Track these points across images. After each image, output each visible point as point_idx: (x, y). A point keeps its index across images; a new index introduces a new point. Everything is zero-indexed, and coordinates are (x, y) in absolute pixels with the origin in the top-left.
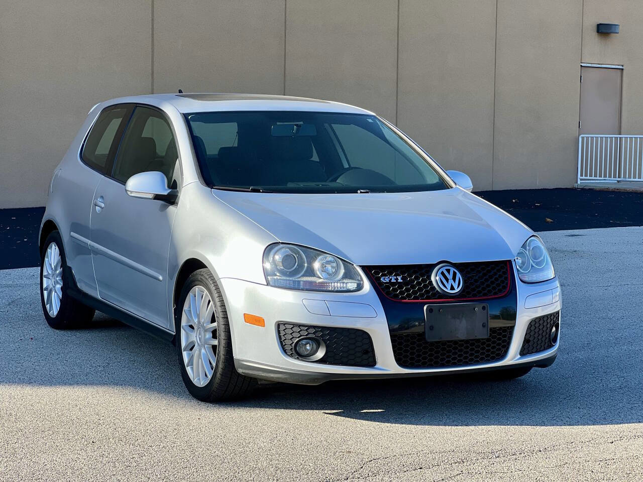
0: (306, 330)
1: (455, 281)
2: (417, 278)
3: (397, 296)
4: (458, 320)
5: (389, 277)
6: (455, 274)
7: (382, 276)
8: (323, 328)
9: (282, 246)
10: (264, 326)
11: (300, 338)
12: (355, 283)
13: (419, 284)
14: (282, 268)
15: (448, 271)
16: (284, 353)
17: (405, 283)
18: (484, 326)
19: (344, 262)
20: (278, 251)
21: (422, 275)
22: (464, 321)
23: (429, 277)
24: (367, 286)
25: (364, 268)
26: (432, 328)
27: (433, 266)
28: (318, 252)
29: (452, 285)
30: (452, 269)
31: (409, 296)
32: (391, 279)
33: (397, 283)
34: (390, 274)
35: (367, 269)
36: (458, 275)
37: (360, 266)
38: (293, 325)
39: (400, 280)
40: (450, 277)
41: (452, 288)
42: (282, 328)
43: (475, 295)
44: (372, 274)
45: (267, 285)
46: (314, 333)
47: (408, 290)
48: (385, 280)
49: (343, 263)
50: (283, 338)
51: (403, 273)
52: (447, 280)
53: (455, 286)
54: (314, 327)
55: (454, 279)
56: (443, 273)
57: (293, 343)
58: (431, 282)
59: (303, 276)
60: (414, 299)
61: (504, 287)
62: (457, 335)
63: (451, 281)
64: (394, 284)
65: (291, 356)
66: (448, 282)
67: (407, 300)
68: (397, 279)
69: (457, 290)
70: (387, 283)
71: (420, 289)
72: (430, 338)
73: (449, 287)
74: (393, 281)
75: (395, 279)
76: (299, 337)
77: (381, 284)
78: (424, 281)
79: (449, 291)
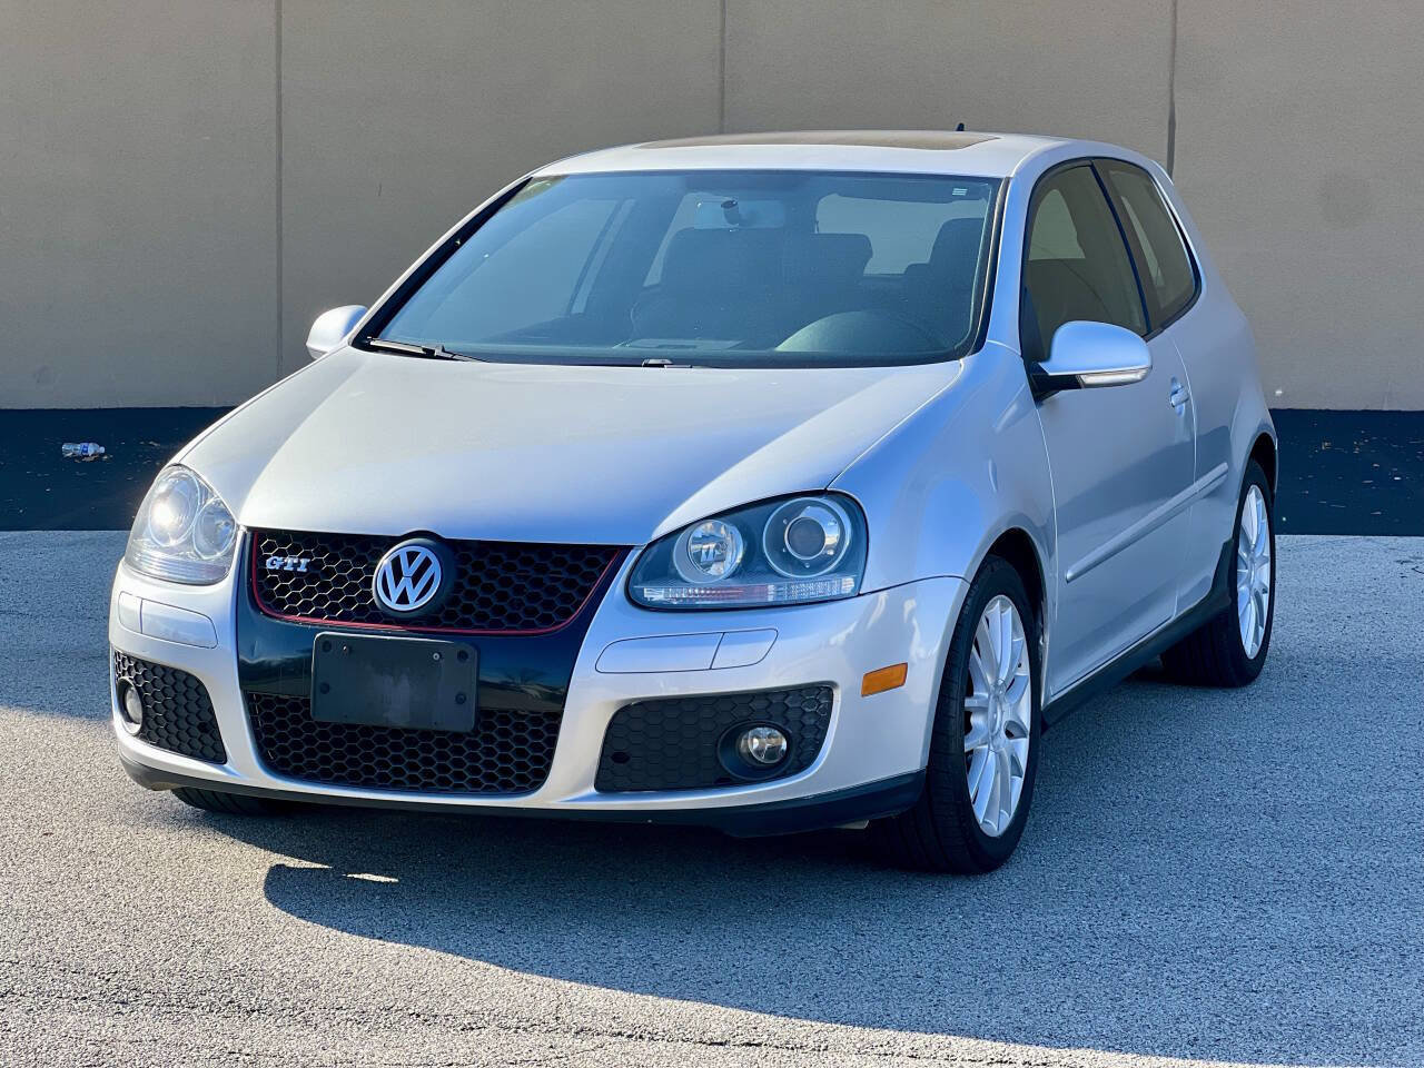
1: (416, 583)
2: (344, 567)
4: (389, 679)
5: (285, 560)
6: (427, 563)
7: (275, 554)
9: (176, 471)
13: (340, 580)
15: (413, 556)
17: (311, 576)
18: (461, 700)
21: (360, 560)
22: (405, 683)
24: (230, 578)
25: (249, 533)
26: (325, 689)
29: (404, 592)
30: (424, 553)
31: (305, 607)
32: (286, 564)
33: (295, 573)
34: (293, 551)
35: (255, 536)
36: (435, 568)
37: (246, 528)
39: (302, 569)
40: (408, 570)
41: (403, 599)
43: (466, 623)
47: (309, 593)
48: (273, 563)
51: (317, 552)
52: (397, 578)
53: (412, 594)
55: (416, 579)
58: (368, 580)
61: (564, 613)
62: (385, 715)
63: (405, 582)
64: (286, 576)
66: (398, 582)
68: (299, 564)
69: (413, 606)
70: (274, 571)
71: (337, 594)
74: (289, 567)
75: (294, 565)
77: (264, 572)
78: (356, 575)
79: (392, 604)
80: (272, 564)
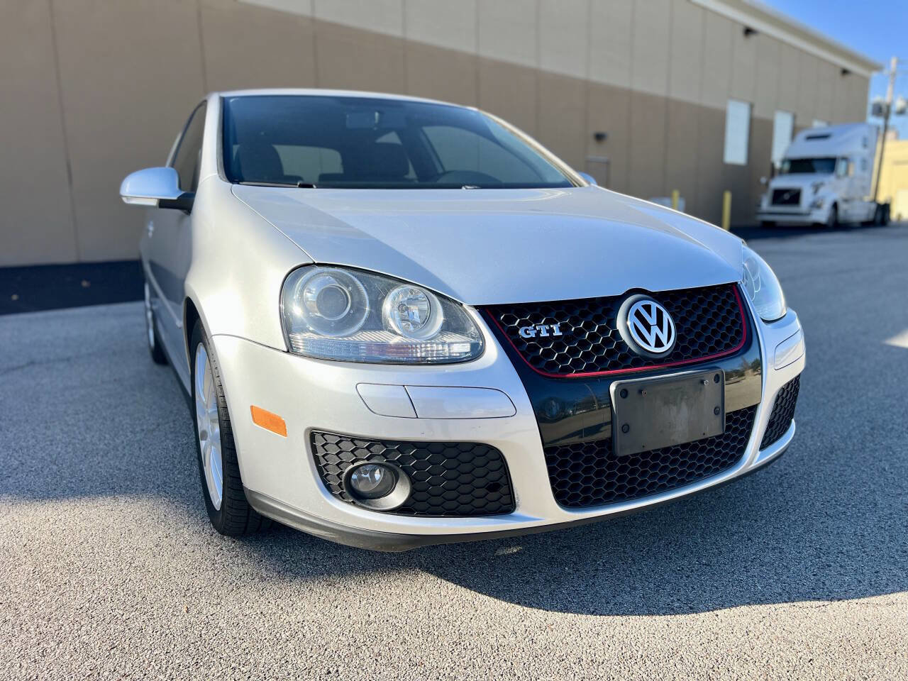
0: (368, 448)
1: (661, 329)
2: (589, 326)
3: (553, 365)
4: (675, 408)
5: (535, 328)
6: (659, 313)
7: (521, 325)
8: (404, 445)
9: (319, 269)
10: (286, 435)
11: (356, 464)
12: (468, 342)
13: (593, 337)
14: (319, 314)
15: (648, 308)
16: (327, 492)
17: (567, 337)
18: (716, 413)
19: (443, 300)
20: (309, 280)
21: (598, 319)
22: (684, 408)
23: (612, 323)
24: (492, 348)
25: (484, 310)
26: (626, 429)
27: (618, 300)
28: (391, 281)
29: (657, 337)
30: (655, 306)
31: (577, 364)
32: (539, 332)
33: (552, 337)
34: (536, 320)
35: (489, 312)
36: (666, 316)
37: (476, 307)
38: (340, 437)
39: (557, 333)
40: (652, 320)
41: (659, 343)
42: (319, 442)
44: (500, 322)
45: (288, 352)
46: (384, 455)
47: (573, 352)
49: (442, 304)
50: (323, 463)
51: (560, 317)
52: (648, 327)
53: (664, 338)
54: (384, 442)
55: (660, 324)
56: (638, 314)
57: (342, 473)
58: (616, 333)
59: (363, 329)
60: (587, 370)
61: (738, 333)
62: (672, 438)
63: (655, 330)
64: (545, 341)
65: (341, 497)
66: (649, 331)
67: (573, 374)
68: (551, 331)
69: (667, 346)
70: (531, 339)
71: (597, 349)
72: (625, 447)
73: (652, 341)
74: (544, 334)
75: (548, 331)
76: (353, 462)
77: (520, 342)
78: (603, 331)
79: (652, 349)
80: (526, 332)
